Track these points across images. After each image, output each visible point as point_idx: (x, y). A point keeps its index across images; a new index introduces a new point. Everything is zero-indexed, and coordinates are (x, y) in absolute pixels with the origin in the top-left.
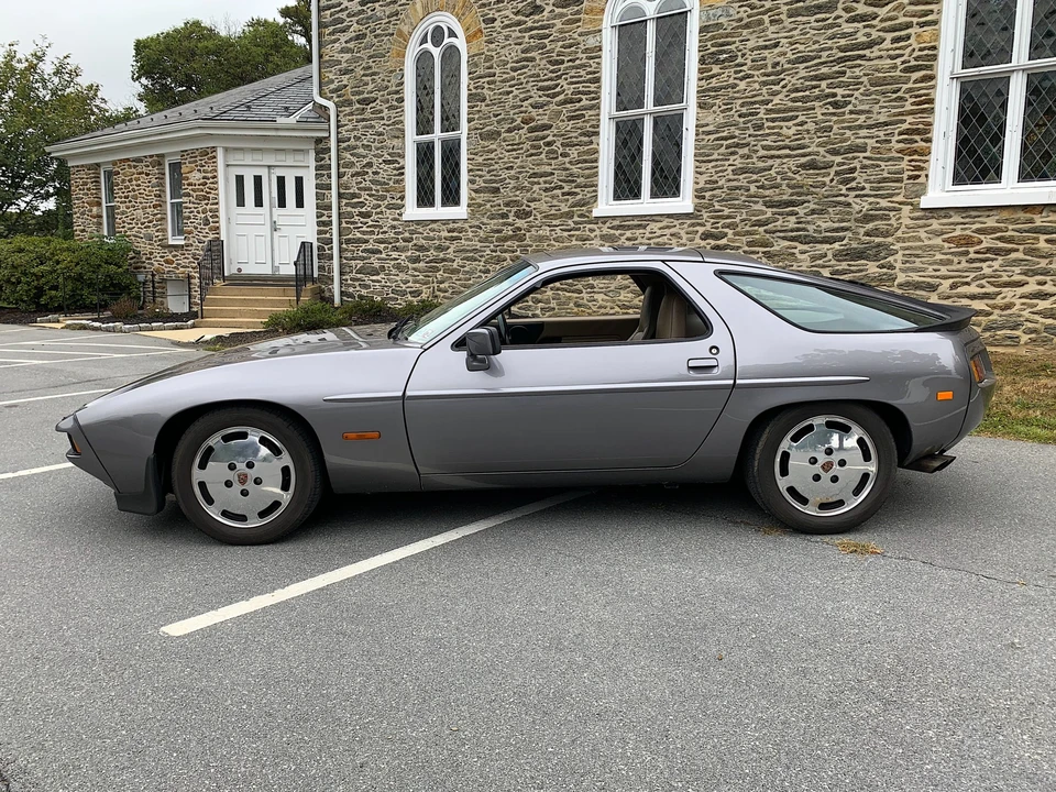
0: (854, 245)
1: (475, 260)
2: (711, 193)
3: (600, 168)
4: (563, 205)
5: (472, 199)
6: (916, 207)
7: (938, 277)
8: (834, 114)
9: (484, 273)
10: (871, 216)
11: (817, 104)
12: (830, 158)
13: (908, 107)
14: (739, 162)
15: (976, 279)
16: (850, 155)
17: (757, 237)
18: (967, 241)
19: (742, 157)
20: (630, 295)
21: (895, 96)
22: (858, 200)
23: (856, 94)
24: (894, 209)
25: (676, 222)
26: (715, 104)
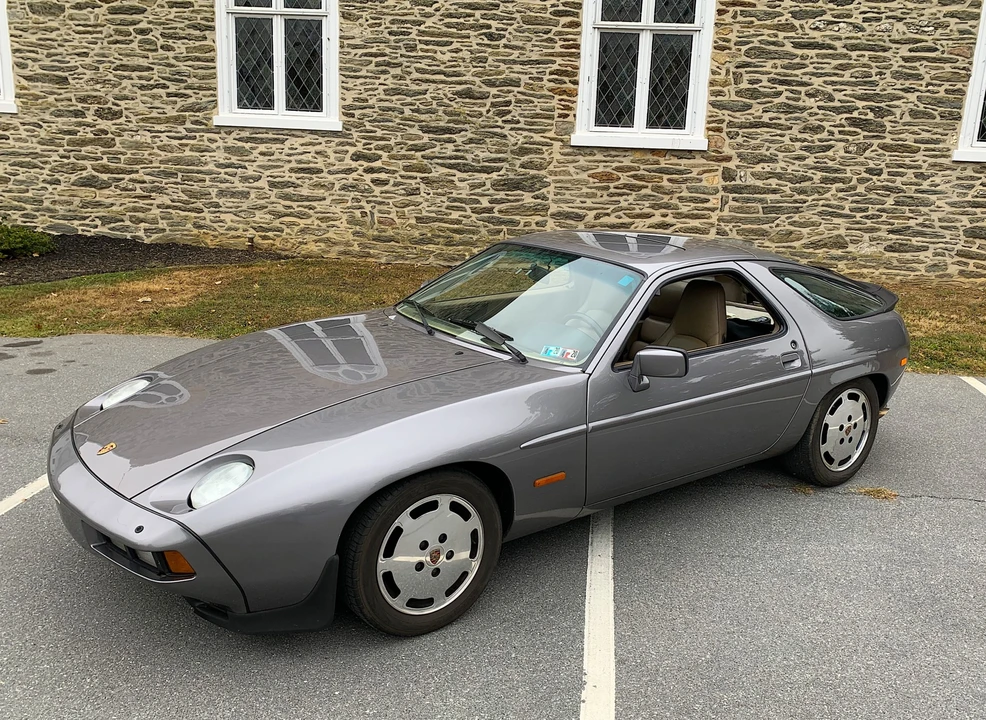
0: (511, 176)
1: (35, 167)
2: (360, 111)
3: (218, 68)
4: (170, 107)
5: (23, 88)
6: (565, 144)
7: (584, 208)
8: (489, 46)
9: (50, 183)
10: (526, 149)
11: (472, 33)
12: (485, 89)
13: (558, 49)
14: (391, 83)
15: (614, 211)
16: (505, 88)
17: (415, 161)
18: (607, 177)
19: (394, 77)
20: (268, 216)
21: (546, 36)
22: (512, 133)
23: (510, 29)
24: (547, 144)
25: (321, 140)
26: (361, 17)
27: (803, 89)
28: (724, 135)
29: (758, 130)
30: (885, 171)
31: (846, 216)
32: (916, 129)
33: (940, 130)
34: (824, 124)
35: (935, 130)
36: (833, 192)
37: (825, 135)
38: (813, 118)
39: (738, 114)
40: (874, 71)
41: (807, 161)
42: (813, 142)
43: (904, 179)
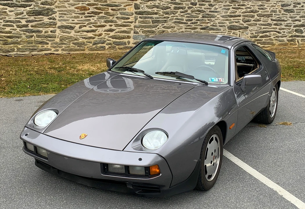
0: (37, 9)
7: (74, 23)
15: (88, 24)
18: (84, 9)
30: (198, 3)
31: (185, 23)
36: (179, 13)
43: (205, 7)
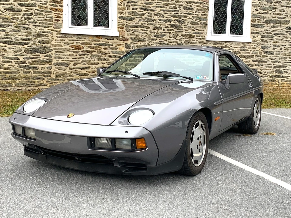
0: (34, 46)
6: (59, 33)
7: (69, 61)
10: (41, 34)
12: (20, 7)
15: (82, 62)
16: (30, 8)
18: (78, 47)
22: (34, 27)
24: (50, 33)
27: (153, 12)
28: (124, 30)
29: (138, 28)
32: (193, 28)
33: (201, 29)
34: (161, 26)
35: (199, 29)
37: (162, 31)
38: (157, 24)
39: (129, 22)
40: (177, 6)
41: (156, 41)
42: (158, 33)
